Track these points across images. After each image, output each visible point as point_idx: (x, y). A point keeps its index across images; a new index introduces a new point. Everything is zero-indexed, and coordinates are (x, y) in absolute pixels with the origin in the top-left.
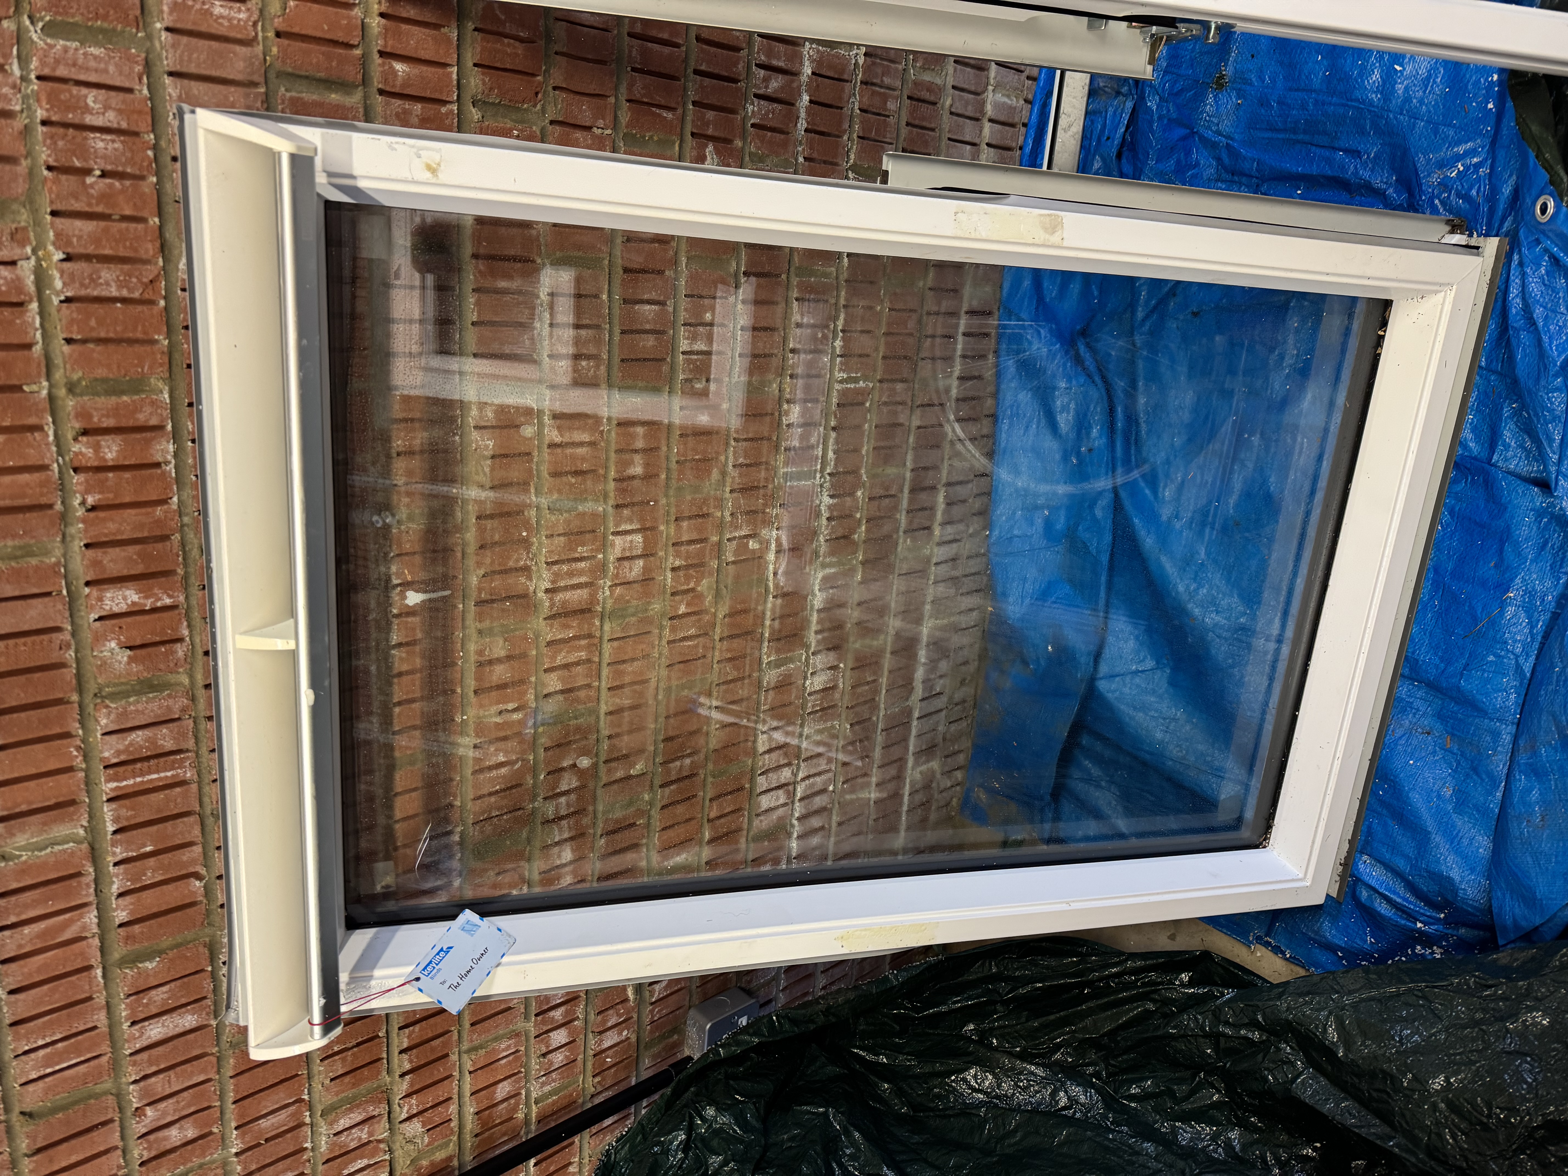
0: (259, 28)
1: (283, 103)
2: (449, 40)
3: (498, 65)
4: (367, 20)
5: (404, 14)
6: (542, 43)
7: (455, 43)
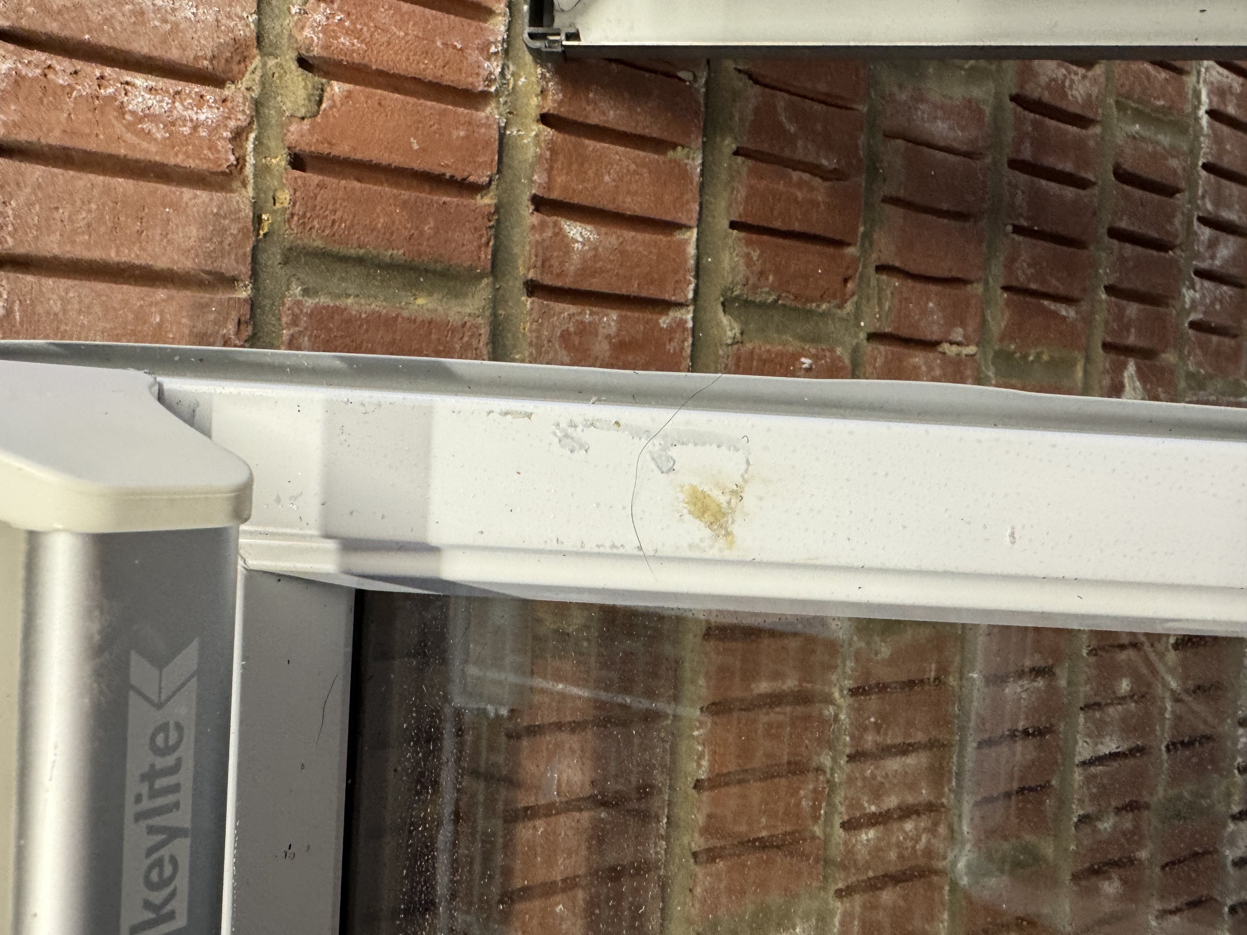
0: (250, 146)
1: (295, 322)
2: (684, 174)
3: (777, 224)
4: (512, 131)
5: (594, 119)
6: (862, 180)
7: (697, 179)
